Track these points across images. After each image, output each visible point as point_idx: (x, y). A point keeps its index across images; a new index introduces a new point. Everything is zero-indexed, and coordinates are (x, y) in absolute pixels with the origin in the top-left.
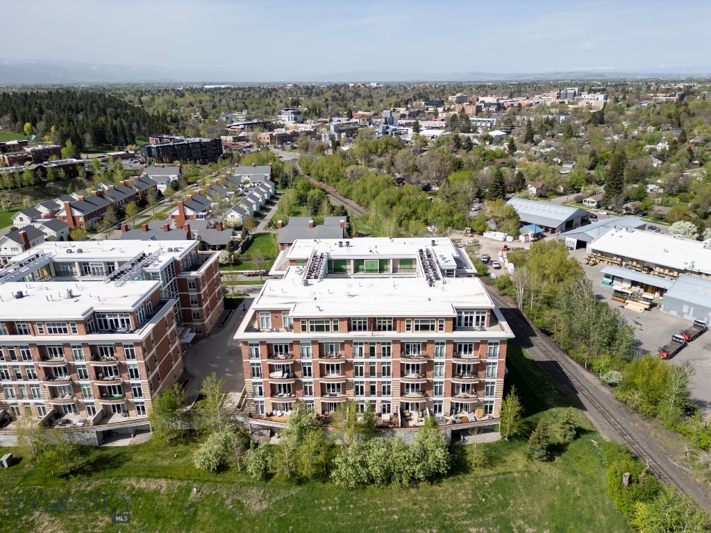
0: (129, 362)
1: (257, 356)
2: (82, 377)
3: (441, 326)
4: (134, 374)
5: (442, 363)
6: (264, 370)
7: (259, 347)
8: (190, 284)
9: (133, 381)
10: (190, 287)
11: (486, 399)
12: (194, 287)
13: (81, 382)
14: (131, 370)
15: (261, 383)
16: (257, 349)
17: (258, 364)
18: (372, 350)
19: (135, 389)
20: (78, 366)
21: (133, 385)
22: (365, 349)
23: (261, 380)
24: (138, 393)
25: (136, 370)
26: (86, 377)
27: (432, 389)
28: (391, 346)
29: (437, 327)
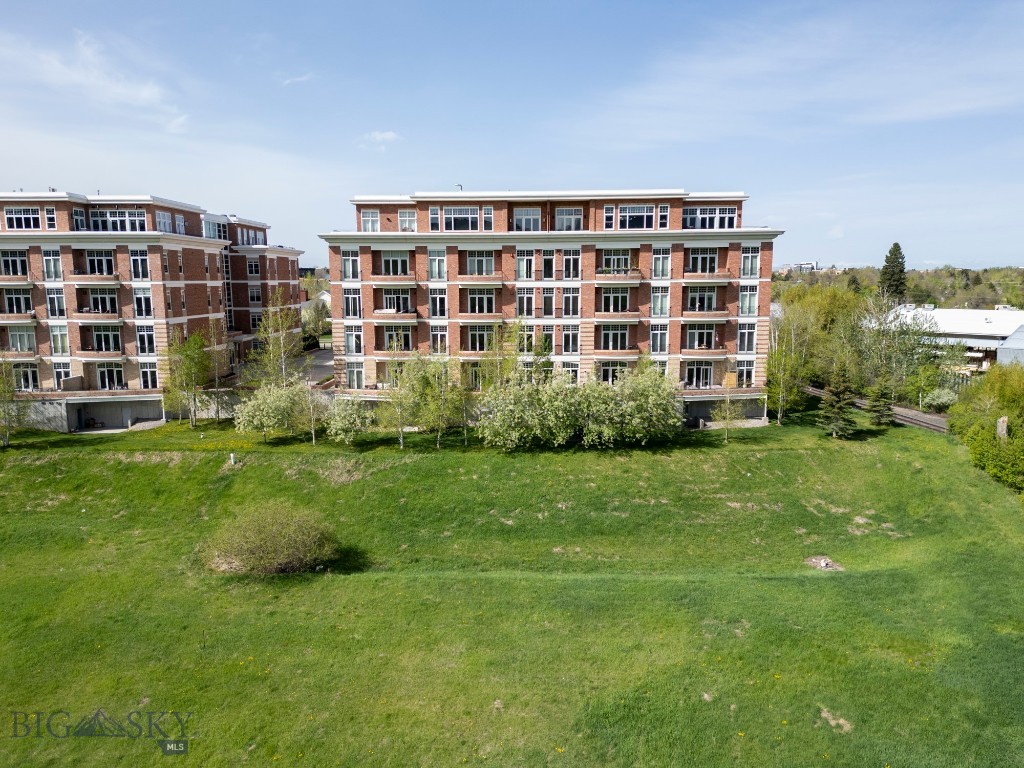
0: (136, 284)
1: (355, 275)
2: (53, 314)
3: (663, 217)
4: (144, 307)
5: (665, 289)
6: (366, 301)
7: (358, 259)
8: (251, 266)
9: (140, 321)
10: (251, 272)
11: (740, 358)
12: (257, 272)
13: (53, 322)
14: (139, 300)
15: (359, 328)
16: (354, 262)
17: (356, 291)
18: (548, 264)
19: (142, 338)
20: (50, 291)
21: (141, 328)
22: (537, 262)
23: (359, 322)
24: (148, 345)
25: (147, 300)
26: (62, 313)
27: (648, 339)
28: (580, 258)
29: (656, 221)
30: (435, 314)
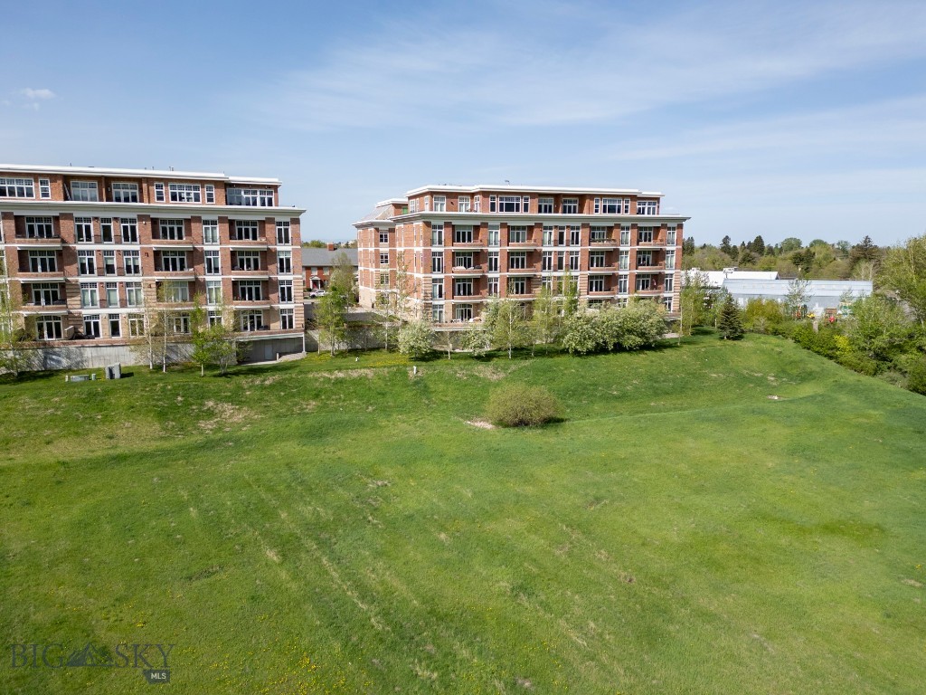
0: (280, 248)
1: (440, 243)
2: (210, 271)
3: (626, 207)
4: (285, 266)
5: (627, 252)
6: (446, 260)
7: (443, 231)
9: (282, 277)
11: (666, 295)
13: (209, 278)
14: (281, 260)
15: (441, 280)
16: (440, 233)
17: (440, 254)
18: (561, 235)
19: (282, 290)
20: (209, 253)
21: (282, 282)
22: (554, 234)
23: (442, 276)
24: (287, 295)
25: (288, 260)
26: (217, 270)
27: (617, 284)
28: (580, 231)
29: (623, 209)
30: (491, 269)
